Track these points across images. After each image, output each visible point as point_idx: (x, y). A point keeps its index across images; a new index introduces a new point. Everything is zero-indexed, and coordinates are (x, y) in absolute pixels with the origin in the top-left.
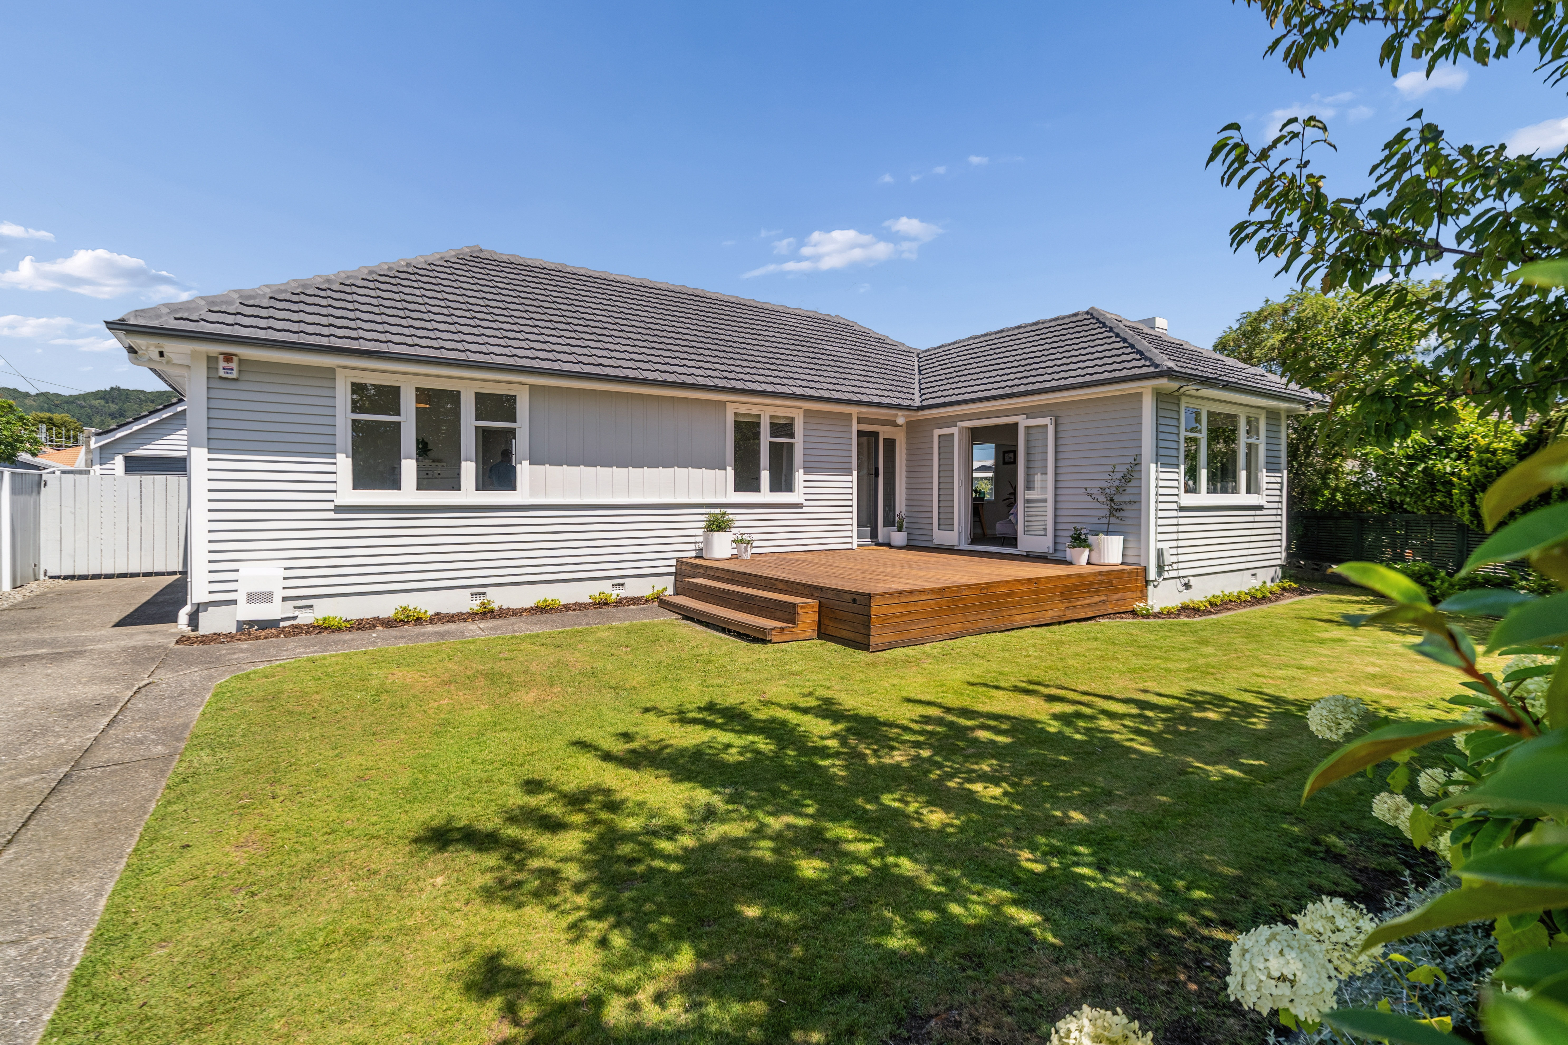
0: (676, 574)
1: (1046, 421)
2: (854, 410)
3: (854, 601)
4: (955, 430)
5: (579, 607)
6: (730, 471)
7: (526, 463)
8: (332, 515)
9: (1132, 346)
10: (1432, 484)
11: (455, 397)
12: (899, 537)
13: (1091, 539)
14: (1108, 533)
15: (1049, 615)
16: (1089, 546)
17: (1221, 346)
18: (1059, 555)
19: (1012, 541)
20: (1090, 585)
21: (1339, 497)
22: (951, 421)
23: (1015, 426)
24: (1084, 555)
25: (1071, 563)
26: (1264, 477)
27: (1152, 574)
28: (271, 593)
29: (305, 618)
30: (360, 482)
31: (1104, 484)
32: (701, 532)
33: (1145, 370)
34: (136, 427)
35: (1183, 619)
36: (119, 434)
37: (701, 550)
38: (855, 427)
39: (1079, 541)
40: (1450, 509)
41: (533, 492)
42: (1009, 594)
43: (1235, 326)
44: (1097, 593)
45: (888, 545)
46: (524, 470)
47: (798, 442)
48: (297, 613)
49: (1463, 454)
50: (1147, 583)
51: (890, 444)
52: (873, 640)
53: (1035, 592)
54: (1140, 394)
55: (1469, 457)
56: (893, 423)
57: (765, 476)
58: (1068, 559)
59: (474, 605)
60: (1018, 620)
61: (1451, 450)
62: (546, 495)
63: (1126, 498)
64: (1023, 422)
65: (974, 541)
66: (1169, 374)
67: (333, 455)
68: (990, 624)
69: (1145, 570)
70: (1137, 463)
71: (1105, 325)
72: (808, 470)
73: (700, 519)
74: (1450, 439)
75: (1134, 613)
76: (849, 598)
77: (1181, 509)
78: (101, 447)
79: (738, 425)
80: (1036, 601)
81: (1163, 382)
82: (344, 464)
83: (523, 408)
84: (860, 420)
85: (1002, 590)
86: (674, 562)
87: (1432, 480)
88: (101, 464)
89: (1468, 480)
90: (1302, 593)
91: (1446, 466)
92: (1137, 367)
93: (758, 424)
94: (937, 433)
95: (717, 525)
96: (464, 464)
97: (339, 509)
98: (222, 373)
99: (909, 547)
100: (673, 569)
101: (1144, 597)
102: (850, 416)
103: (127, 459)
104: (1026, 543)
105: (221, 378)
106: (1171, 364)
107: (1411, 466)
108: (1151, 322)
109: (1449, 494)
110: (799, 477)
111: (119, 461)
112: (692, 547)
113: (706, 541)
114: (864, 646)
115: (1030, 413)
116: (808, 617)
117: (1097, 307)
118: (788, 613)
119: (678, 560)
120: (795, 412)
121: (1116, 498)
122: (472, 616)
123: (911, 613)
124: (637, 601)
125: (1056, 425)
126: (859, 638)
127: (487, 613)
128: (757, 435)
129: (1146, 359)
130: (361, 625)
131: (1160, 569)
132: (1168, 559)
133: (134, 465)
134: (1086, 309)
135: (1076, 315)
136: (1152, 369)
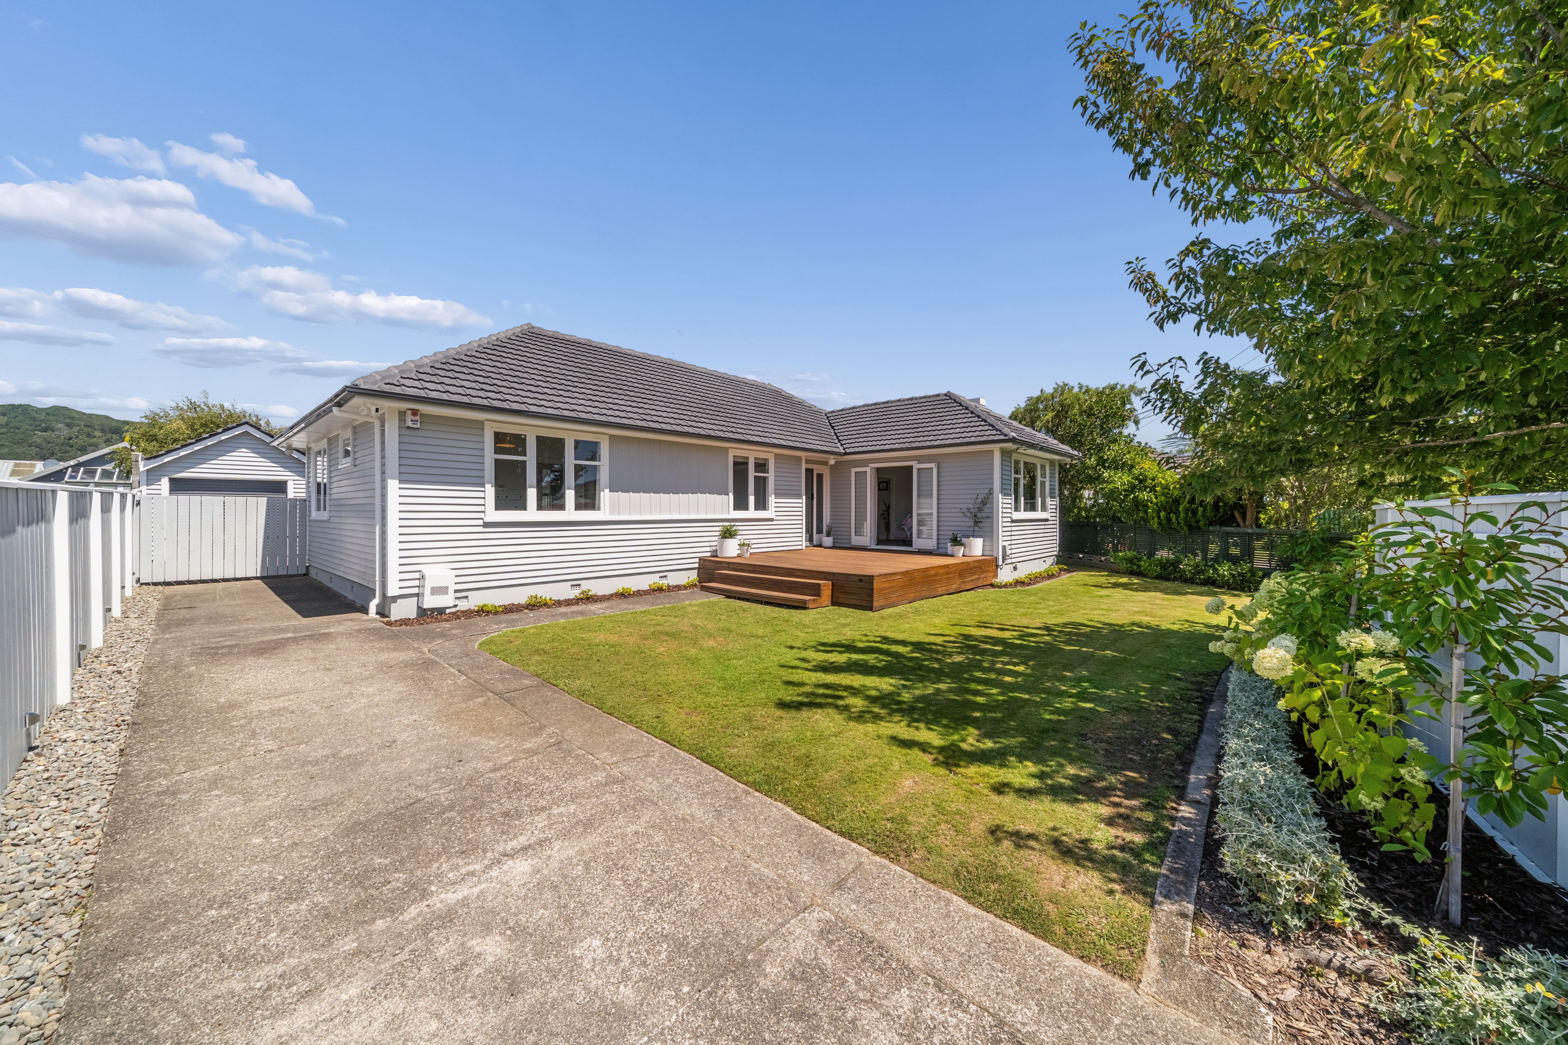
0: (698, 568)
1: (932, 465)
2: (802, 454)
3: (861, 580)
4: (868, 469)
5: (639, 593)
6: (731, 495)
7: (607, 491)
8: (481, 529)
9: (985, 421)
10: (1137, 506)
11: (560, 442)
12: (828, 541)
13: (964, 540)
14: (973, 536)
15: (954, 587)
16: (962, 545)
17: (1013, 417)
18: (941, 551)
19: (909, 543)
20: (971, 569)
21: (1083, 513)
22: (865, 463)
23: (911, 467)
24: (961, 551)
25: (952, 556)
26: (1049, 502)
27: (1000, 563)
28: (447, 588)
29: (463, 605)
30: (500, 505)
31: (970, 506)
32: (716, 538)
33: (996, 438)
34: (182, 453)
35: (1019, 588)
36: (167, 459)
37: (716, 551)
38: (804, 466)
39: (956, 541)
40: (1146, 521)
41: (612, 512)
42: (935, 575)
43: (1023, 405)
44: (975, 573)
45: (820, 546)
46: (605, 496)
47: (771, 476)
48: (457, 602)
49: (1153, 489)
50: (997, 566)
51: (820, 477)
52: (875, 604)
53: (947, 573)
54: (992, 451)
55: (1155, 491)
56: (825, 463)
57: (752, 499)
58: (949, 552)
59: (575, 593)
60: (940, 590)
61: (1146, 487)
62: (619, 514)
63: (984, 515)
64: (916, 466)
65: (879, 542)
66: (1013, 440)
67: (483, 485)
68: (927, 594)
69: (996, 559)
70: (990, 493)
71: (961, 405)
72: (777, 495)
73: (717, 529)
74: (1145, 480)
75: (992, 585)
76: (856, 579)
77: (1013, 521)
78: (148, 470)
79: (736, 464)
80: (948, 579)
81: (1010, 445)
82: (490, 491)
83: (604, 451)
84: (807, 462)
85: (933, 572)
86: (697, 560)
87: (1138, 504)
88: (148, 485)
89: (1156, 504)
90: (1069, 571)
91: (1144, 495)
92: (991, 435)
93: (746, 463)
94: (854, 470)
95: (728, 534)
96: (567, 492)
97: (486, 525)
98: (410, 424)
99: (833, 547)
100: (697, 565)
101: (996, 576)
102: (800, 458)
103: (172, 481)
104: (918, 543)
105: (408, 427)
106: (1014, 434)
107: (1126, 496)
108: (977, 400)
109: (1146, 512)
110: (772, 500)
111: (165, 483)
112: (708, 549)
113: (721, 545)
114: (870, 608)
115: (920, 459)
116: (826, 592)
117: (952, 391)
118: (815, 591)
119: (700, 559)
120: (768, 455)
121: (979, 515)
122: (577, 601)
123: (891, 587)
124: (678, 588)
125: (938, 468)
126: (864, 604)
127: (588, 599)
128: (747, 471)
129: (997, 430)
130: (510, 609)
131: (1004, 559)
132: (1008, 552)
133: (179, 486)
134: (945, 392)
135: (938, 395)
136: (1002, 437)
